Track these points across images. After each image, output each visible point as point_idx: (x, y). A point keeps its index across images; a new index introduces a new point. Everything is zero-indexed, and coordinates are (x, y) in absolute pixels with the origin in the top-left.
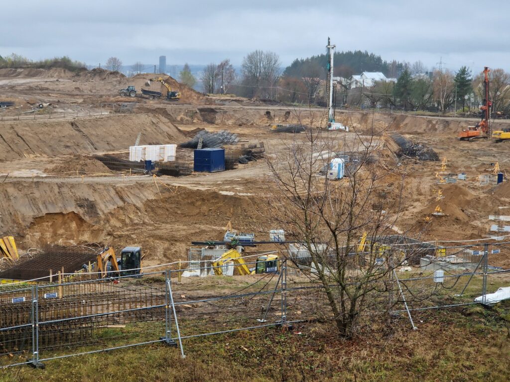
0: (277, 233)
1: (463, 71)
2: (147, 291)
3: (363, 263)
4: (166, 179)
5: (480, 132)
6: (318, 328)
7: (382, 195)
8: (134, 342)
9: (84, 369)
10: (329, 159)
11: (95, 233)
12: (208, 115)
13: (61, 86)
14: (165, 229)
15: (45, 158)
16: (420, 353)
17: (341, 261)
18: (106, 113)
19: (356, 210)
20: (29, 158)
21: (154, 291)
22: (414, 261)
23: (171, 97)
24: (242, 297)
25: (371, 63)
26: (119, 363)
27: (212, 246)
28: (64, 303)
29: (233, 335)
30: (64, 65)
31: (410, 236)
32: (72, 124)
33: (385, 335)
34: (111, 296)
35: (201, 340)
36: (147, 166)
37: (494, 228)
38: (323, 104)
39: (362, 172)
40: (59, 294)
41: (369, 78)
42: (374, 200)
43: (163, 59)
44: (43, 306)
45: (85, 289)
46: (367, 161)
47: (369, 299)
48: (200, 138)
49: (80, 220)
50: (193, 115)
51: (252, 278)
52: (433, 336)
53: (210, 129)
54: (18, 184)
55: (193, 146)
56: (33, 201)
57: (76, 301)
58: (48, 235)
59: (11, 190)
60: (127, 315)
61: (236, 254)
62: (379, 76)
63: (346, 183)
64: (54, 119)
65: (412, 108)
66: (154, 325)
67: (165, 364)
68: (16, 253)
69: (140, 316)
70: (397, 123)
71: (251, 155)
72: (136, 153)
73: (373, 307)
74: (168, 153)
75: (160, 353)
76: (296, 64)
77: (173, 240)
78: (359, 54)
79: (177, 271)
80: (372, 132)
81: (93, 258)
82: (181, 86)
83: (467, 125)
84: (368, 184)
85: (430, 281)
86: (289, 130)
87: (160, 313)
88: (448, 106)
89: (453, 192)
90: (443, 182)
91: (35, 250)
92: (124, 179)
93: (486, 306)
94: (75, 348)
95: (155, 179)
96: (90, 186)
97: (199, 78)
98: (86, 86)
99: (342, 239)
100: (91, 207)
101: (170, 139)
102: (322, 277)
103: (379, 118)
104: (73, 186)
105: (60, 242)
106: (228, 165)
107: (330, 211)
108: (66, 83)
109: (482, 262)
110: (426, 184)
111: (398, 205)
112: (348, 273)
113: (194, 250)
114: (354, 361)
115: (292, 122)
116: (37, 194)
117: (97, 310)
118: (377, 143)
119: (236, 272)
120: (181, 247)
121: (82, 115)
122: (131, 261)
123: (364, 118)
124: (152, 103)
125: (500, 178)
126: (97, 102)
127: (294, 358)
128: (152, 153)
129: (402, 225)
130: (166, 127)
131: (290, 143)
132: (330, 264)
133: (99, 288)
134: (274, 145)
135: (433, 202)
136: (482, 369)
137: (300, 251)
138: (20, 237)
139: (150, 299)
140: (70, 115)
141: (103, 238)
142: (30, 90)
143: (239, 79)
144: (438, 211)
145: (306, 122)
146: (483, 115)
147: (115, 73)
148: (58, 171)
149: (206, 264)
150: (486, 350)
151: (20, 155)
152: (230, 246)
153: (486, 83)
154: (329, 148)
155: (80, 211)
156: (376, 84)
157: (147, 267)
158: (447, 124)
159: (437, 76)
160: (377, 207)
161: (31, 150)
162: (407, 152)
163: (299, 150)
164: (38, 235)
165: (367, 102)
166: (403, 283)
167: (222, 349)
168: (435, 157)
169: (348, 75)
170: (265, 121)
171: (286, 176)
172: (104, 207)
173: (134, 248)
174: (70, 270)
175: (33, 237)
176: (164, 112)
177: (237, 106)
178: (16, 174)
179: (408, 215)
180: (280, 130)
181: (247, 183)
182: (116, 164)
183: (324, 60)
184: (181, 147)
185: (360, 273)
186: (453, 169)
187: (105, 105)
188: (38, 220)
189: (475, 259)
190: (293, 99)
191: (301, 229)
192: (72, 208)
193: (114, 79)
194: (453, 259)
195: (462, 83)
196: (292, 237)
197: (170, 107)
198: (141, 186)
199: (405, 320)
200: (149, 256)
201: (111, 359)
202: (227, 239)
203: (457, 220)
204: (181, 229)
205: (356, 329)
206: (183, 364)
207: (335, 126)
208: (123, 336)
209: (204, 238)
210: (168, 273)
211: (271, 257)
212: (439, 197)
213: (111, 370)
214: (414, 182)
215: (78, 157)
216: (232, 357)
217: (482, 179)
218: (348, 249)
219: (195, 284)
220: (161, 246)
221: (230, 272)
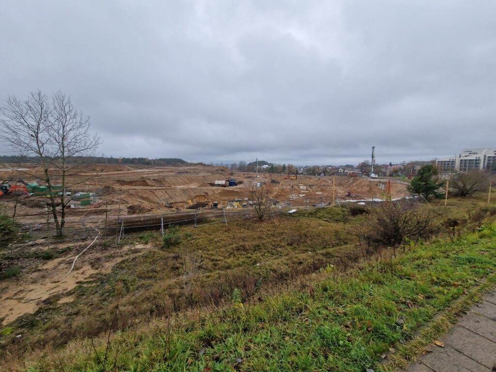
0: (246, 199)
1: (284, 165)
2: (219, 211)
3: (264, 205)
4: (223, 188)
5: (288, 177)
6: (255, 219)
7: (268, 191)
8: (216, 222)
9: (206, 228)
10: (257, 184)
11: (208, 199)
12: (232, 174)
13: (200, 168)
14: (223, 198)
15: (197, 184)
16: (276, 224)
17: (260, 204)
18: (210, 174)
19: (263, 194)
20: (194, 183)
21: (220, 211)
22: (275, 204)
23: (223, 170)
24: (239, 213)
25: (265, 163)
26: (213, 227)
27: (233, 201)
28: (202, 214)
29: (237, 221)
30: (201, 164)
31: (274, 199)
32: (203, 176)
33: (269, 220)
34: (211, 213)
35: (230, 221)
36: (219, 185)
37: (291, 197)
38: (255, 172)
39: (264, 186)
40: (200, 212)
41: (265, 166)
42: (266, 192)
43: (222, 163)
44: (197, 215)
45: (206, 211)
46: (265, 183)
47: (266, 212)
48: (230, 179)
49: (205, 197)
50: (228, 174)
51: (241, 208)
52: (279, 220)
53: (232, 177)
54: (191, 189)
55: (228, 181)
56: (195, 193)
57: (204, 214)
58: (198, 200)
59: (190, 190)
60: (215, 216)
61: (238, 203)
62: (267, 166)
63: (261, 188)
64: (200, 175)
65: (274, 172)
66: (220, 219)
67: (223, 227)
68: (191, 204)
69: (217, 217)
70: (271, 176)
71: (241, 183)
72: (217, 182)
73: (266, 214)
74: (223, 182)
75: (222, 224)
76: (250, 163)
77: (225, 200)
78: (263, 161)
79: (225, 207)
80: (266, 178)
81: (207, 205)
82: (226, 168)
83: (285, 176)
84: (265, 188)
85: (278, 209)
86: (249, 177)
87: (222, 216)
88: (281, 172)
89: (283, 190)
90: (281, 188)
91: (195, 203)
92: (214, 188)
93: (290, 214)
94: (204, 223)
95: (220, 188)
96: (207, 189)
97: (230, 166)
98: (206, 168)
99: (260, 200)
100: (207, 194)
101: (224, 179)
102: (256, 208)
103: (267, 175)
104: (203, 189)
105: (200, 201)
106: (236, 185)
107: (257, 194)
108: (201, 168)
109: (289, 204)
110: (277, 188)
111: (271, 193)
112: (261, 207)
113: (229, 202)
114: (263, 225)
115: (249, 176)
116: (196, 191)
117: (208, 216)
118: (267, 180)
119: (238, 207)
120: (226, 202)
121: (205, 174)
122: (216, 205)
123: (264, 175)
124: (220, 172)
125: (292, 187)
126: (208, 172)
127: (250, 225)
128: (220, 182)
129: (272, 197)
130: (223, 177)
131: (249, 180)
132: (257, 205)
133: (209, 211)
134: (245, 181)
135: (278, 192)
136: (289, 227)
137: (251, 202)
138: (192, 200)
139: (220, 213)
140: (202, 174)
141: (209, 200)
142: (194, 169)
143: (238, 167)
144: (280, 194)
145: (252, 175)
146: (289, 174)
147: (212, 166)
148: (200, 186)
149: (232, 205)
150: (290, 222)
151: (192, 183)
152: (236, 202)
153: (289, 167)
154: (257, 181)
155: (205, 195)
156: (267, 167)
157: (219, 206)
158: (281, 176)
159: (279, 166)
160: (267, 193)
161: (194, 182)
162: (273, 182)
163: (251, 181)
164: (196, 200)
165: (265, 171)
166: (273, 209)
167: (235, 223)
168: (279, 183)
169: (261, 166)
170: (243, 176)
171: (248, 187)
172: (210, 194)
173: (216, 202)
174: (203, 207)
175: (195, 200)
176: (223, 174)
177: (237, 172)
178: (191, 187)
179: (273, 195)
180: (246, 177)
181: (240, 188)
182: (212, 185)
183: (256, 162)
184: (226, 181)
185: (264, 207)
186: (283, 185)
187: (210, 172)
188: (196, 196)
189: (287, 204)
190: (249, 171)
191: (251, 198)
192: (203, 194)
193: (212, 167)
194: (283, 204)
195: (284, 167)
196: (249, 200)
197: (224, 173)
198: (218, 189)
199: (273, 217)
200: (220, 204)
201: (212, 226)
202: (236, 200)
203: (284, 196)
204: (226, 198)
205: (263, 219)
206: (227, 227)
207: (258, 176)
208: (214, 221)
209: (231, 200)
210: (223, 208)
211: (245, 204)
212: (280, 191)
213: (211, 228)
214: (274, 188)
215: (204, 183)
216: (237, 225)
217: (289, 187)
218: (261, 202)
219: (229, 210)
220: (222, 202)
221: (236, 207)
